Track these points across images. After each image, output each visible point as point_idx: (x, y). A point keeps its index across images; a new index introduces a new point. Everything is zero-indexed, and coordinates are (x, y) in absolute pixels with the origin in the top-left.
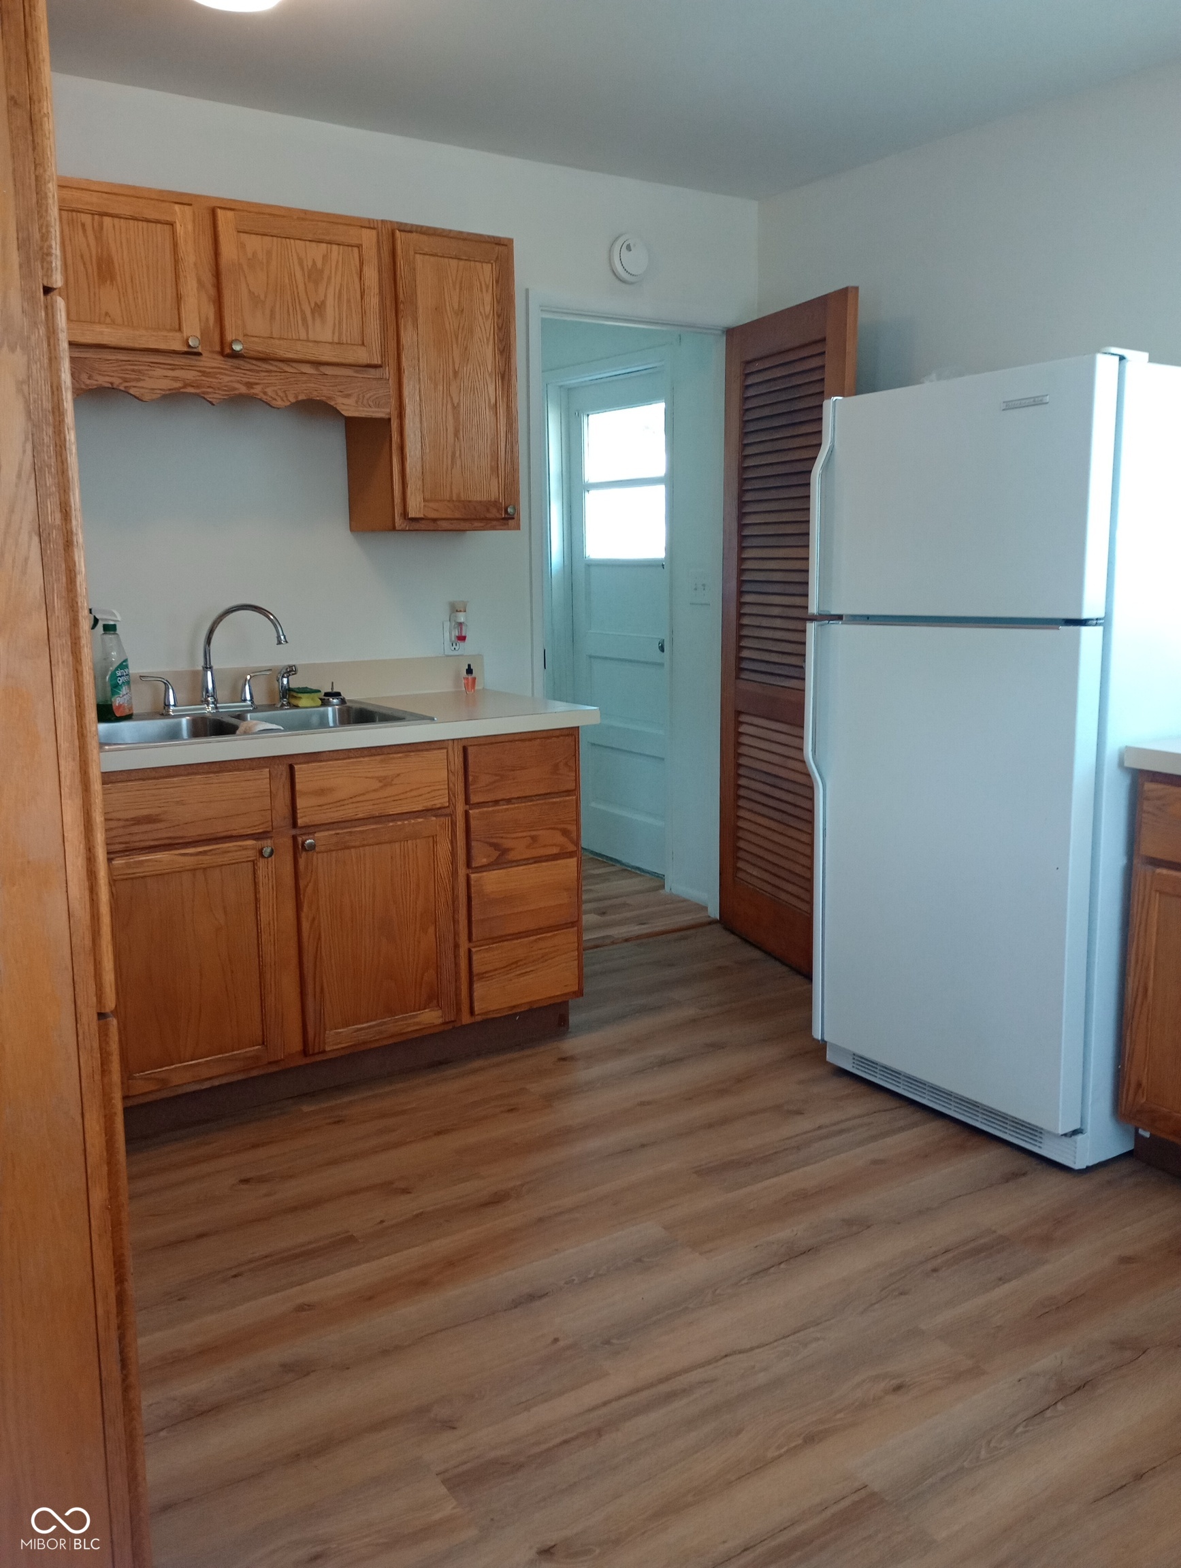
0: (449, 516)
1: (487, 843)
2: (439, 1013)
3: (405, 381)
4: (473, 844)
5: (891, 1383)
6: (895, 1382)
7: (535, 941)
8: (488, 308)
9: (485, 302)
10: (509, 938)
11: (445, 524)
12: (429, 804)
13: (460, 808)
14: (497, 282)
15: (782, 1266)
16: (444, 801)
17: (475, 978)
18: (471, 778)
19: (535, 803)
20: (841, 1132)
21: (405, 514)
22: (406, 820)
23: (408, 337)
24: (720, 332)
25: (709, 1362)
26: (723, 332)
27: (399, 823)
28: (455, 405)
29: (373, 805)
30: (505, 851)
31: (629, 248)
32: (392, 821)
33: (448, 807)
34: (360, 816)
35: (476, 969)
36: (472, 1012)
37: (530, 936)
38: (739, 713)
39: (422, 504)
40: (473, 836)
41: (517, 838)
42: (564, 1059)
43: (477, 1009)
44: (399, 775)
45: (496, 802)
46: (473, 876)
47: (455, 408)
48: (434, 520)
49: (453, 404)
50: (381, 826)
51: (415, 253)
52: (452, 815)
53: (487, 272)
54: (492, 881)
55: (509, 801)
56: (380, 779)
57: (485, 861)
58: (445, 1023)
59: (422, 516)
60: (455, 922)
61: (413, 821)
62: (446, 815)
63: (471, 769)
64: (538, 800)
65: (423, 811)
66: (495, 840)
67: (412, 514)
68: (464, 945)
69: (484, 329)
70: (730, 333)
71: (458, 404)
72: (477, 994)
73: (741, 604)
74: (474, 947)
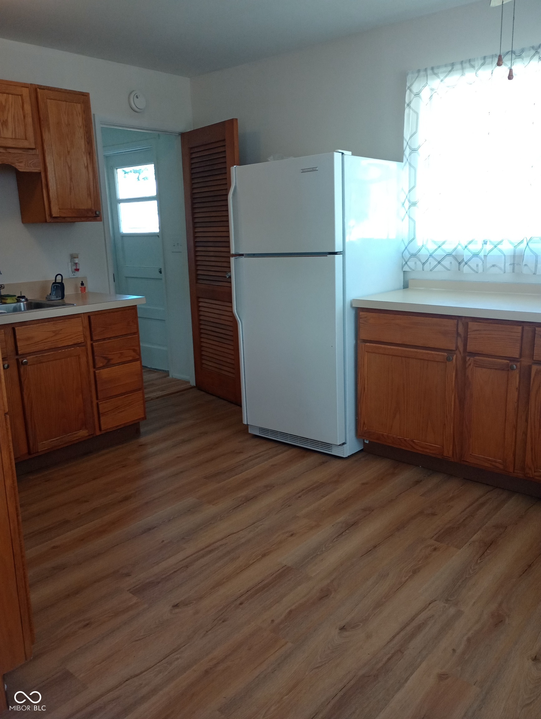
0: (70, 216)
1: (102, 357)
2: (87, 431)
3: (46, 155)
4: (96, 357)
5: (290, 534)
6: (291, 533)
7: (125, 397)
8: (81, 124)
9: (79, 121)
10: (114, 397)
11: (69, 219)
12: (75, 342)
13: (89, 343)
14: (84, 112)
15: (244, 504)
16: (81, 340)
17: (101, 415)
18: (93, 329)
19: (121, 338)
20: (259, 457)
21: (51, 215)
22: (66, 349)
23: (46, 136)
24: (178, 134)
25: (222, 539)
26: (179, 134)
27: (63, 350)
28: (70, 166)
29: (52, 343)
30: (109, 360)
31: (137, 97)
32: (60, 350)
33: (84, 342)
34: (46, 348)
35: (101, 412)
36: (100, 429)
37: (122, 396)
38: (199, 298)
39: (59, 210)
40: (95, 354)
41: (114, 354)
42: (141, 445)
43: (103, 427)
44: (61, 330)
45: (104, 339)
46: (97, 371)
47: (70, 168)
48: (64, 218)
49: (68, 166)
50: (56, 352)
51: (47, 99)
52: (85, 346)
53: (79, 107)
54: (105, 373)
55: (109, 338)
56: (54, 332)
57: (101, 365)
58: (89, 435)
59: (59, 216)
60: (91, 391)
61: (69, 349)
62: (83, 346)
63: (93, 325)
64: (122, 337)
65: (73, 344)
66: (105, 356)
67: (54, 215)
68: (95, 402)
69: (80, 133)
70: (183, 135)
71: (71, 166)
72: (102, 422)
73: (196, 251)
74: (99, 402)
